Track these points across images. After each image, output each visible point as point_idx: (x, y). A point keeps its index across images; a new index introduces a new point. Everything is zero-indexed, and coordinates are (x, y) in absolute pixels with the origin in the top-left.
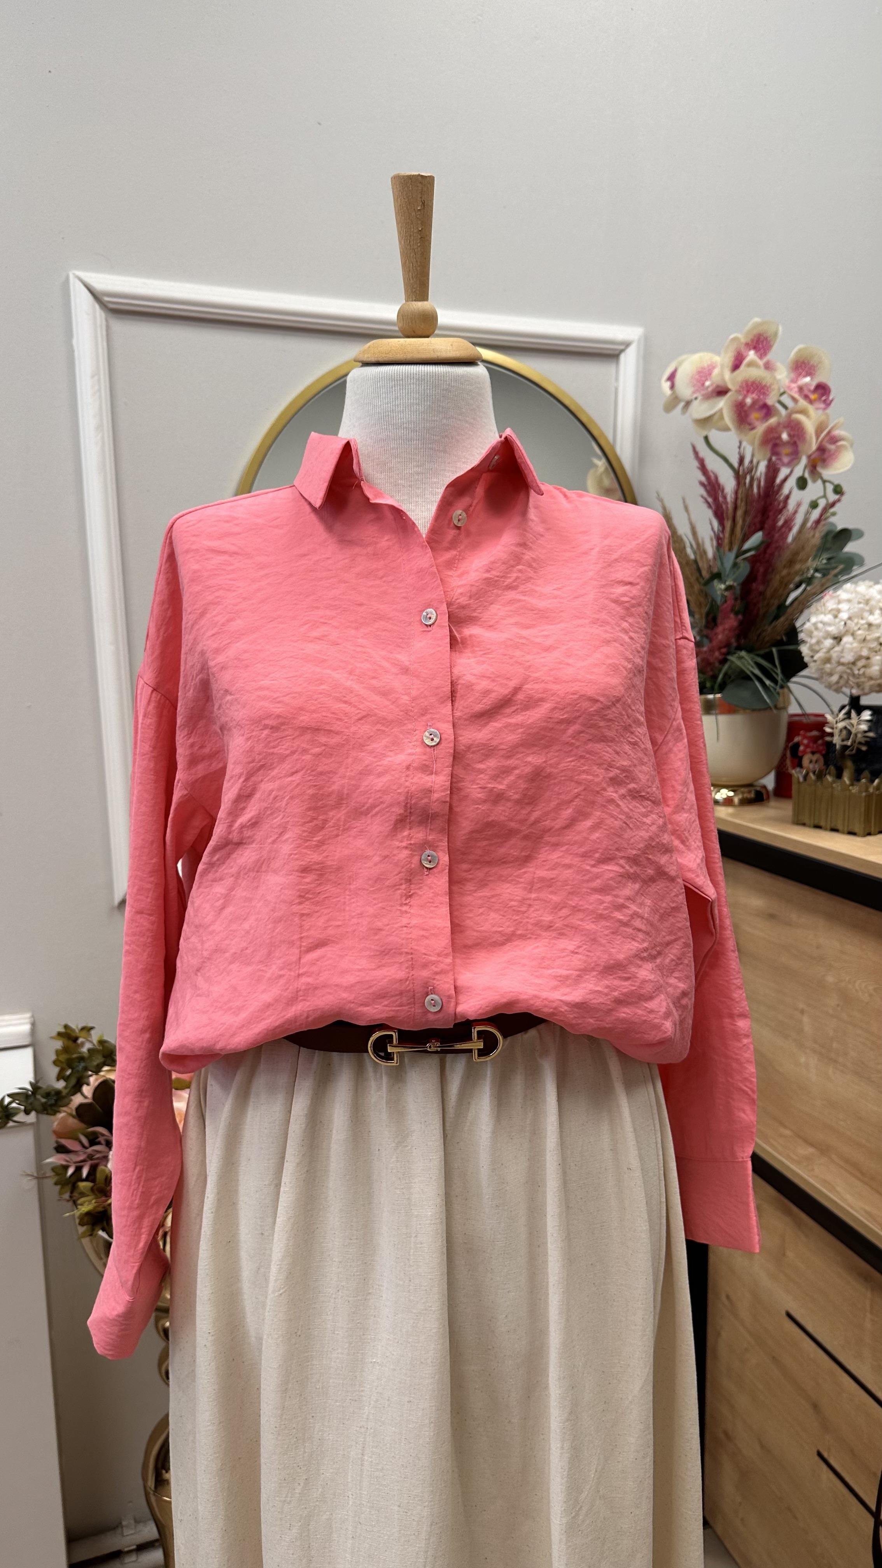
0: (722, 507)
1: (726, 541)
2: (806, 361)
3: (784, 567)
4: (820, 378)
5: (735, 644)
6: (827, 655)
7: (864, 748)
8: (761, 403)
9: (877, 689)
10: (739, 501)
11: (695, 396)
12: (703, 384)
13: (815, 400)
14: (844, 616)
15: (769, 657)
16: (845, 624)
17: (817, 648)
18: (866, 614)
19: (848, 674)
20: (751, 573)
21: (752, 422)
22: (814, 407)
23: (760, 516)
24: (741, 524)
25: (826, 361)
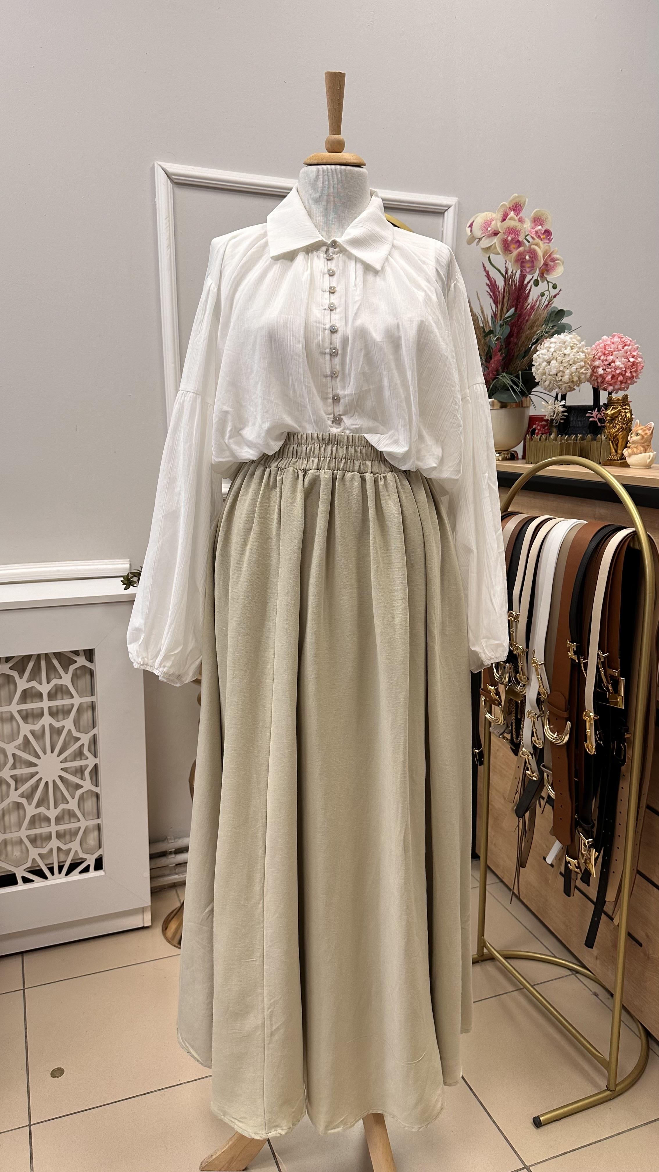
0: (497, 297)
1: (498, 315)
2: (540, 218)
3: (528, 329)
4: (547, 227)
5: (501, 370)
6: (544, 371)
7: (562, 421)
8: (516, 240)
9: (569, 389)
10: (505, 293)
11: (483, 235)
12: (487, 229)
13: (544, 238)
14: (552, 350)
15: (517, 377)
16: (552, 354)
17: (539, 368)
18: (563, 349)
19: (554, 381)
20: (511, 332)
21: (511, 250)
22: (543, 242)
23: (515, 301)
24: (506, 305)
25: (550, 218)
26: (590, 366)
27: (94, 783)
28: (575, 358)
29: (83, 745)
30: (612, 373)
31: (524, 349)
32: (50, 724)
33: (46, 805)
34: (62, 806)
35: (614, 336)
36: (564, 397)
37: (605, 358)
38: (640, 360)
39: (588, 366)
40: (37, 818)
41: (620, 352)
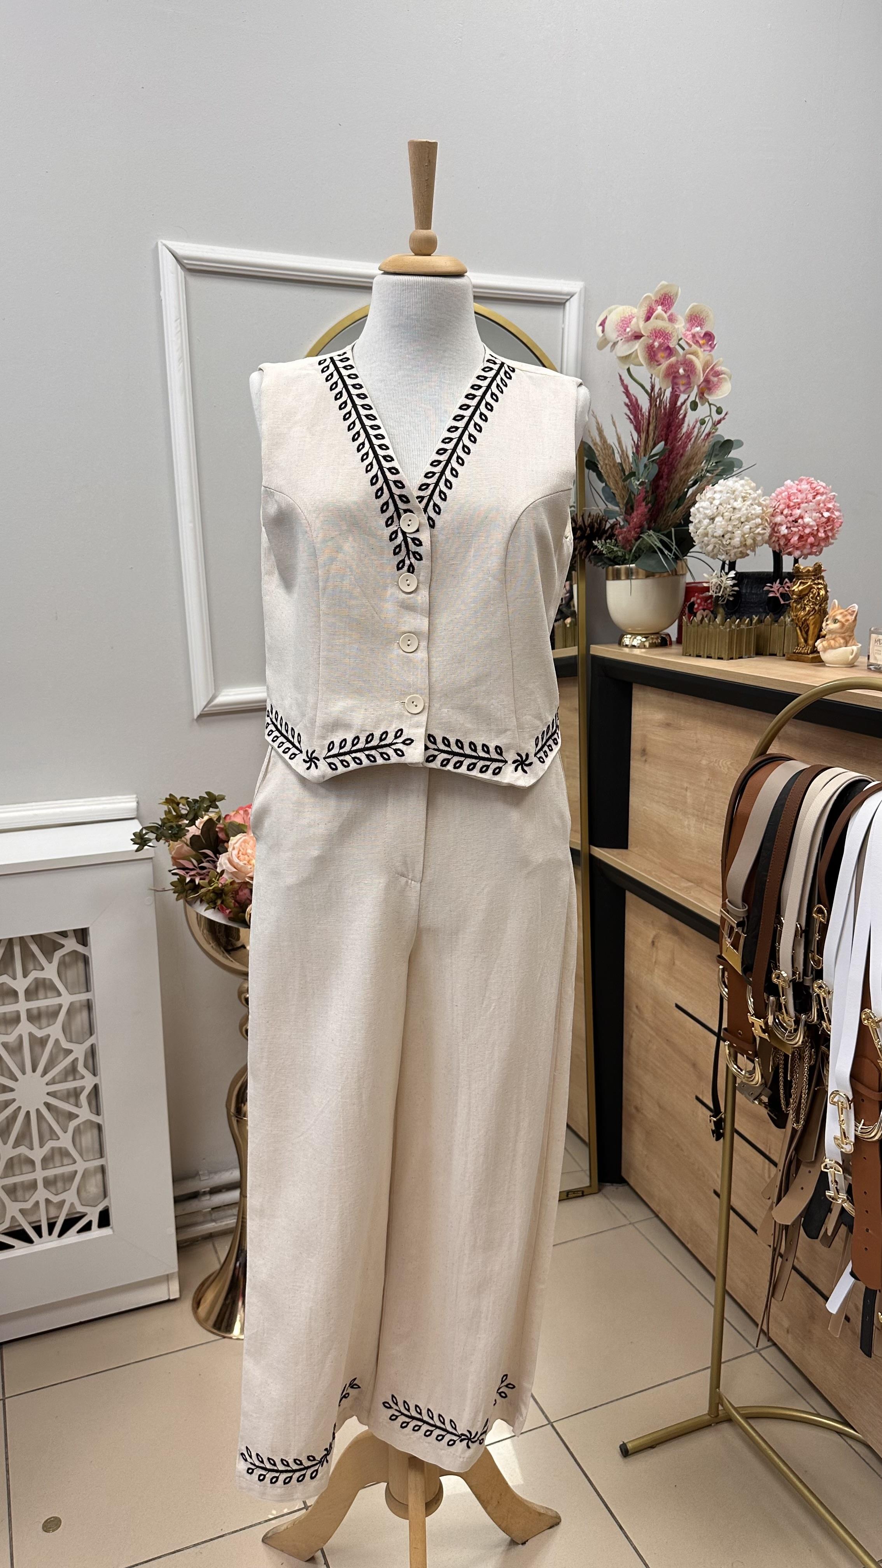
0: (640, 423)
1: (642, 449)
2: (698, 315)
3: (683, 468)
4: (707, 328)
5: (646, 526)
6: (706, 531)
7: (731, 599)
8: (666, 346)
9: (741, 555)
10: (651, 419)
11: (619, 338)
12: (625, 330)
13: (704, 344)
14: (717, 502)
15: (669, 535)
16: (717, 508)
17: (698, 526)
18: (732, 501)
19: (720, 545)
20: (659, 472)
21: (659, 359)
22: (702, 350)
23: (665, 429)
24: (652, 434)
25: (711, 316)
26: (769, 524)
27: (94, 1110)
28: (748, 513)
29: (77, 1059)
30: (800, 532)
31: (677, 494)
32: (30, 1034)
33: (27, 1142)
34: (50, 1144)
35: (801, 481)
36: (732, 566)
37: (790, 512)
38: (837, 513)
39: (766, 524)
40: (15, 1161)
41: (811, 503)
